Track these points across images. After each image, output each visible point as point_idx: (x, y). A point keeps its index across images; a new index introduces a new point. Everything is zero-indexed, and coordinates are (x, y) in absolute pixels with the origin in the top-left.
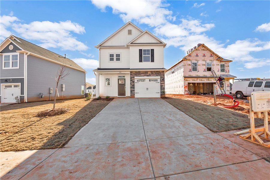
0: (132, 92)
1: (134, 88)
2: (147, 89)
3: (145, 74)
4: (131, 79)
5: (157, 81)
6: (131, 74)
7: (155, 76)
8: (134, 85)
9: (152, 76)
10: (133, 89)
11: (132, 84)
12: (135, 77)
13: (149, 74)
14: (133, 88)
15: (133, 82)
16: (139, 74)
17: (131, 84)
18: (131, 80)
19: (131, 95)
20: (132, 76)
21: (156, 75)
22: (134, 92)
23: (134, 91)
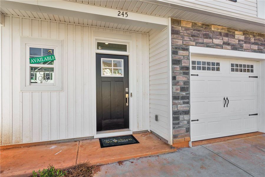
0: (181, 117)
1: (186, 99)
2: (226, 101)
3: (226, 39)
4: (177, 57)
5: (252, 71)
6: (174, 32)
7: (255, 51)
8: (186, 88)
9: (246, 50)
10: (181, 107)
11: (181, 78)
12: (193, 49)
13: (239, 41)
14: (183, 98)
15: (182, 68)
16: (207, 36)
17: (174, 78)
18: (175, 62)
19: (175, 137)
20: (180, 42)
21: (256, 47)
22: (186, 117)
23: (187, 112)
